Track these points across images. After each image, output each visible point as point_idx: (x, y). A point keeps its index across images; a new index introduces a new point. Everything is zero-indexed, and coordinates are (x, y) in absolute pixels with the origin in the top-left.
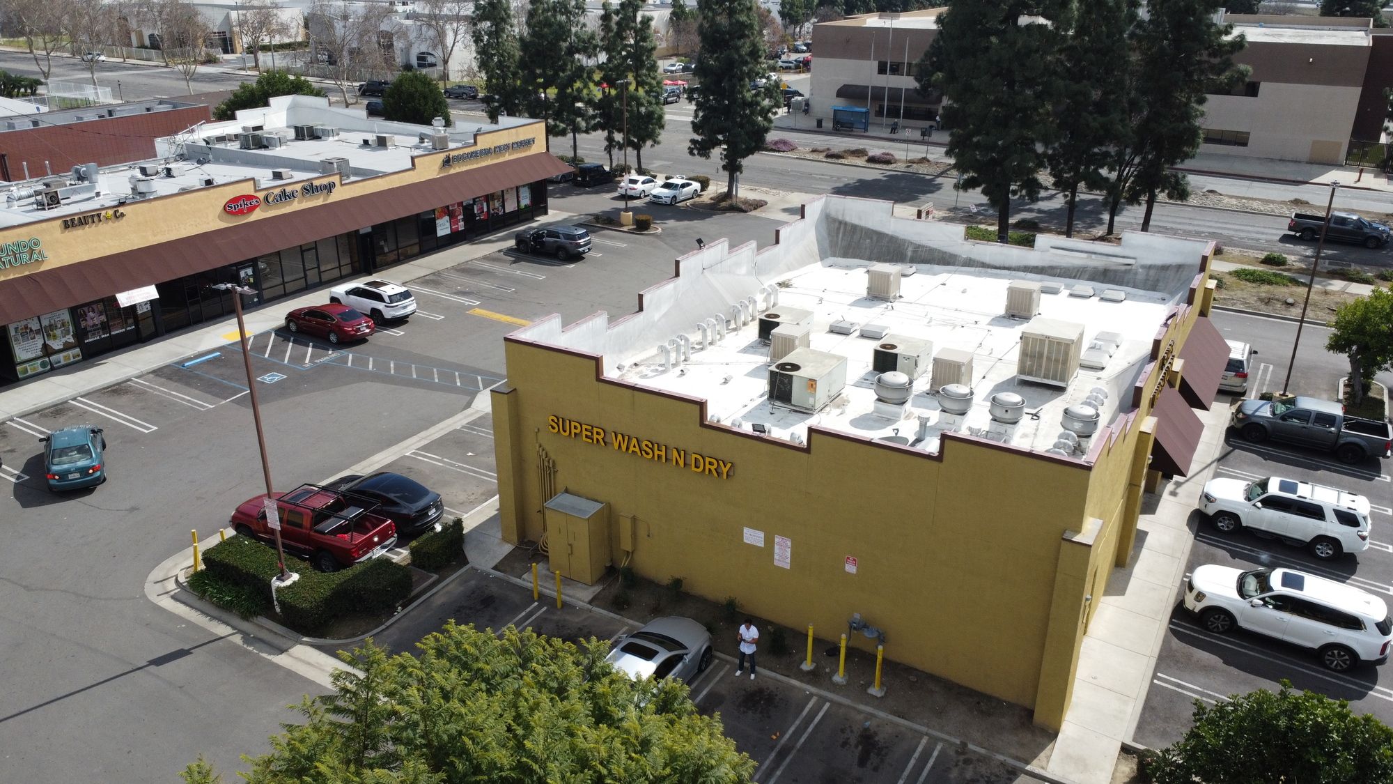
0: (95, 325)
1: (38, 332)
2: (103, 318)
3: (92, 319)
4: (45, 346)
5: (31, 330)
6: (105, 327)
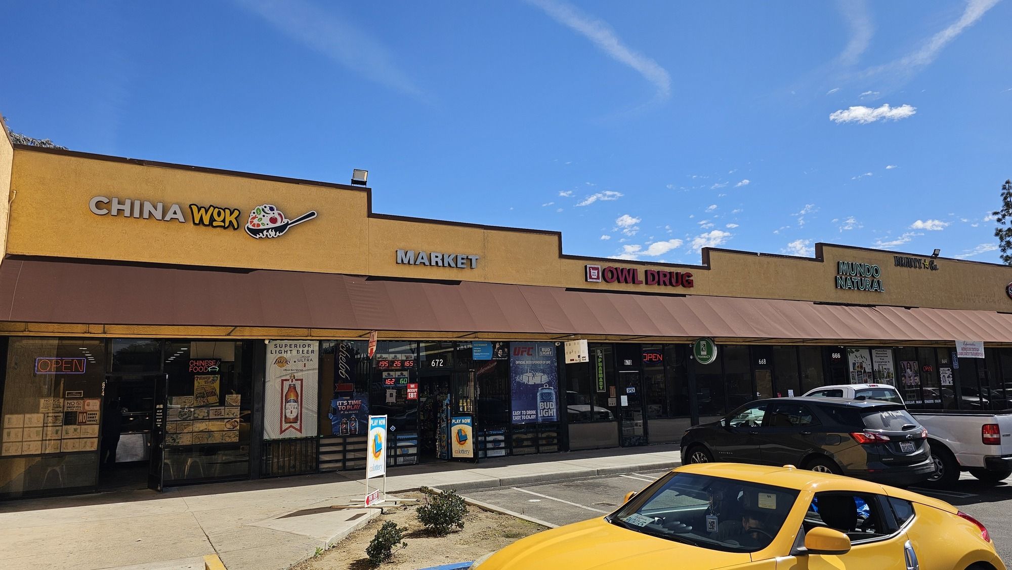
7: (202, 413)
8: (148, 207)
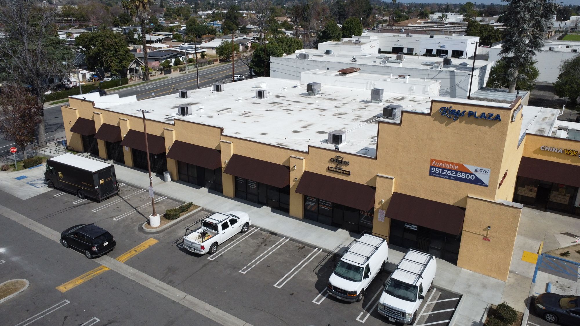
7: (560, 196)
8: (554, 149)
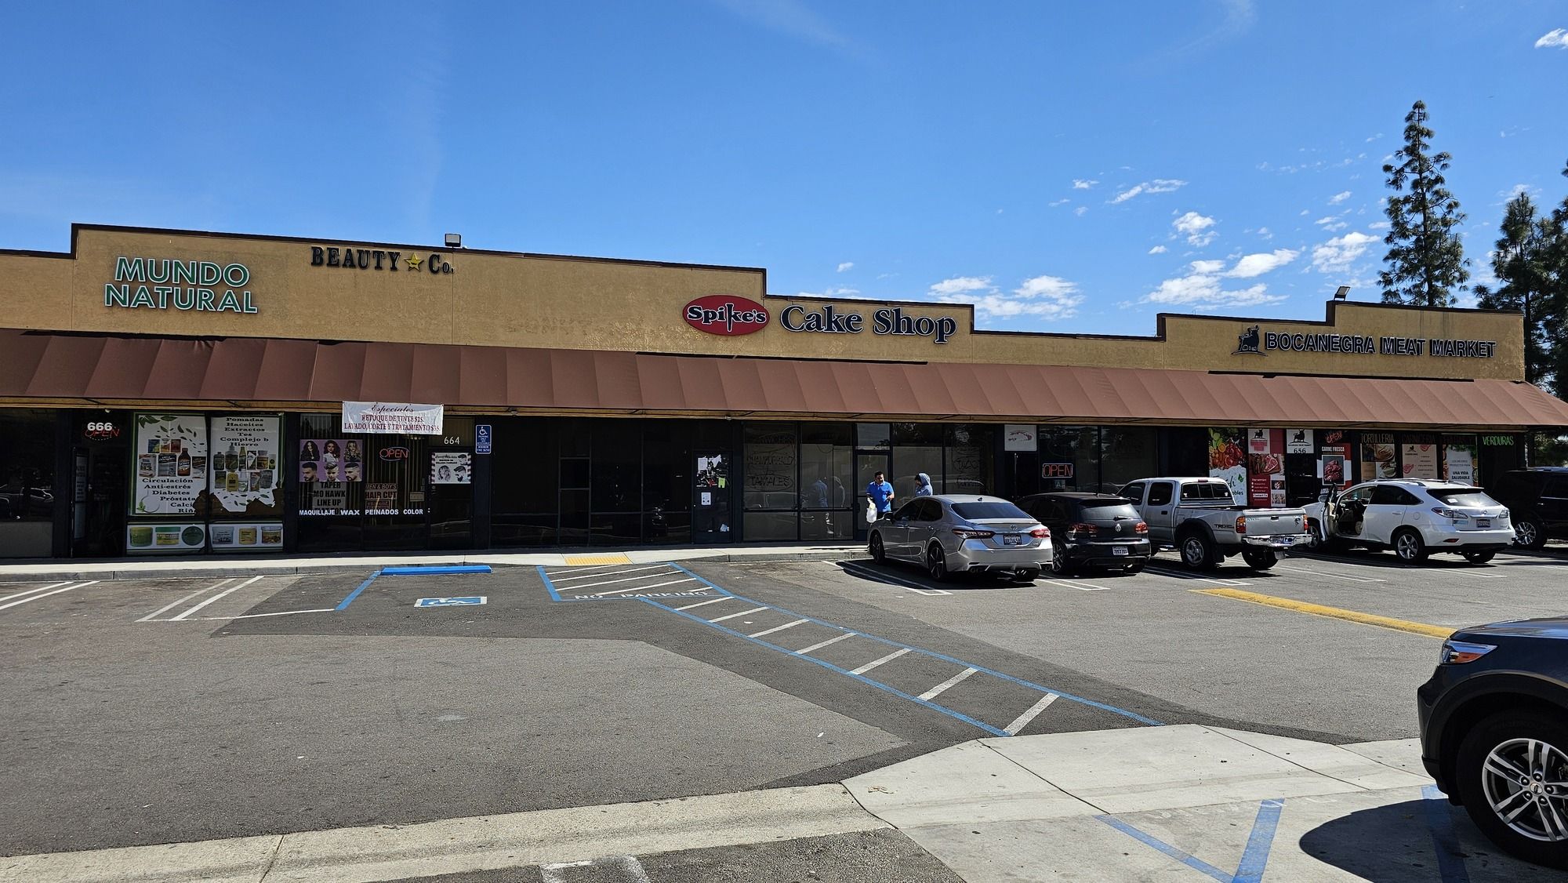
0: (331, 483)
1: (199, 462)
2: (356, 473)
3: (330, 468)
4: (206, 497)
5: (185, 455)
6: (356, 494)
